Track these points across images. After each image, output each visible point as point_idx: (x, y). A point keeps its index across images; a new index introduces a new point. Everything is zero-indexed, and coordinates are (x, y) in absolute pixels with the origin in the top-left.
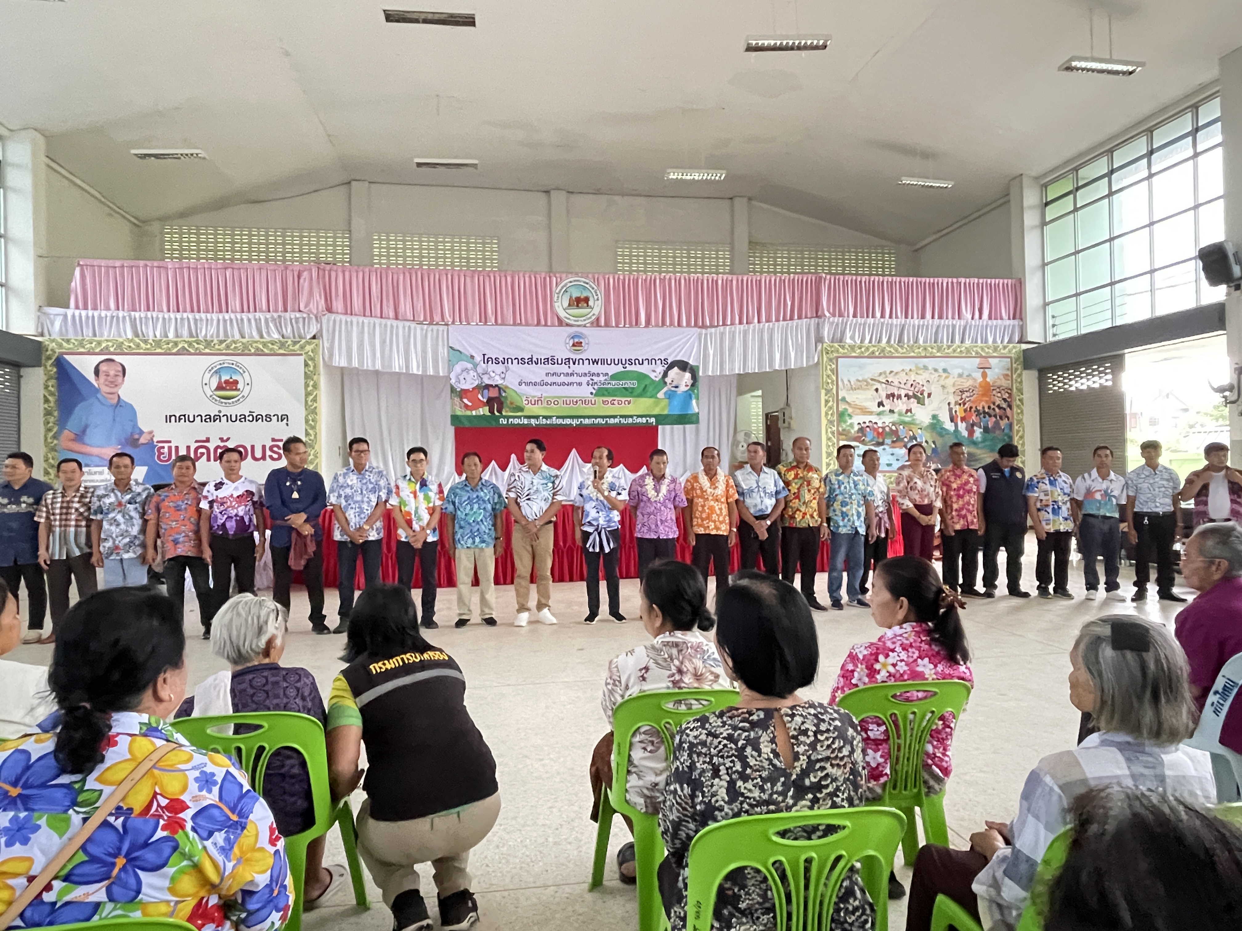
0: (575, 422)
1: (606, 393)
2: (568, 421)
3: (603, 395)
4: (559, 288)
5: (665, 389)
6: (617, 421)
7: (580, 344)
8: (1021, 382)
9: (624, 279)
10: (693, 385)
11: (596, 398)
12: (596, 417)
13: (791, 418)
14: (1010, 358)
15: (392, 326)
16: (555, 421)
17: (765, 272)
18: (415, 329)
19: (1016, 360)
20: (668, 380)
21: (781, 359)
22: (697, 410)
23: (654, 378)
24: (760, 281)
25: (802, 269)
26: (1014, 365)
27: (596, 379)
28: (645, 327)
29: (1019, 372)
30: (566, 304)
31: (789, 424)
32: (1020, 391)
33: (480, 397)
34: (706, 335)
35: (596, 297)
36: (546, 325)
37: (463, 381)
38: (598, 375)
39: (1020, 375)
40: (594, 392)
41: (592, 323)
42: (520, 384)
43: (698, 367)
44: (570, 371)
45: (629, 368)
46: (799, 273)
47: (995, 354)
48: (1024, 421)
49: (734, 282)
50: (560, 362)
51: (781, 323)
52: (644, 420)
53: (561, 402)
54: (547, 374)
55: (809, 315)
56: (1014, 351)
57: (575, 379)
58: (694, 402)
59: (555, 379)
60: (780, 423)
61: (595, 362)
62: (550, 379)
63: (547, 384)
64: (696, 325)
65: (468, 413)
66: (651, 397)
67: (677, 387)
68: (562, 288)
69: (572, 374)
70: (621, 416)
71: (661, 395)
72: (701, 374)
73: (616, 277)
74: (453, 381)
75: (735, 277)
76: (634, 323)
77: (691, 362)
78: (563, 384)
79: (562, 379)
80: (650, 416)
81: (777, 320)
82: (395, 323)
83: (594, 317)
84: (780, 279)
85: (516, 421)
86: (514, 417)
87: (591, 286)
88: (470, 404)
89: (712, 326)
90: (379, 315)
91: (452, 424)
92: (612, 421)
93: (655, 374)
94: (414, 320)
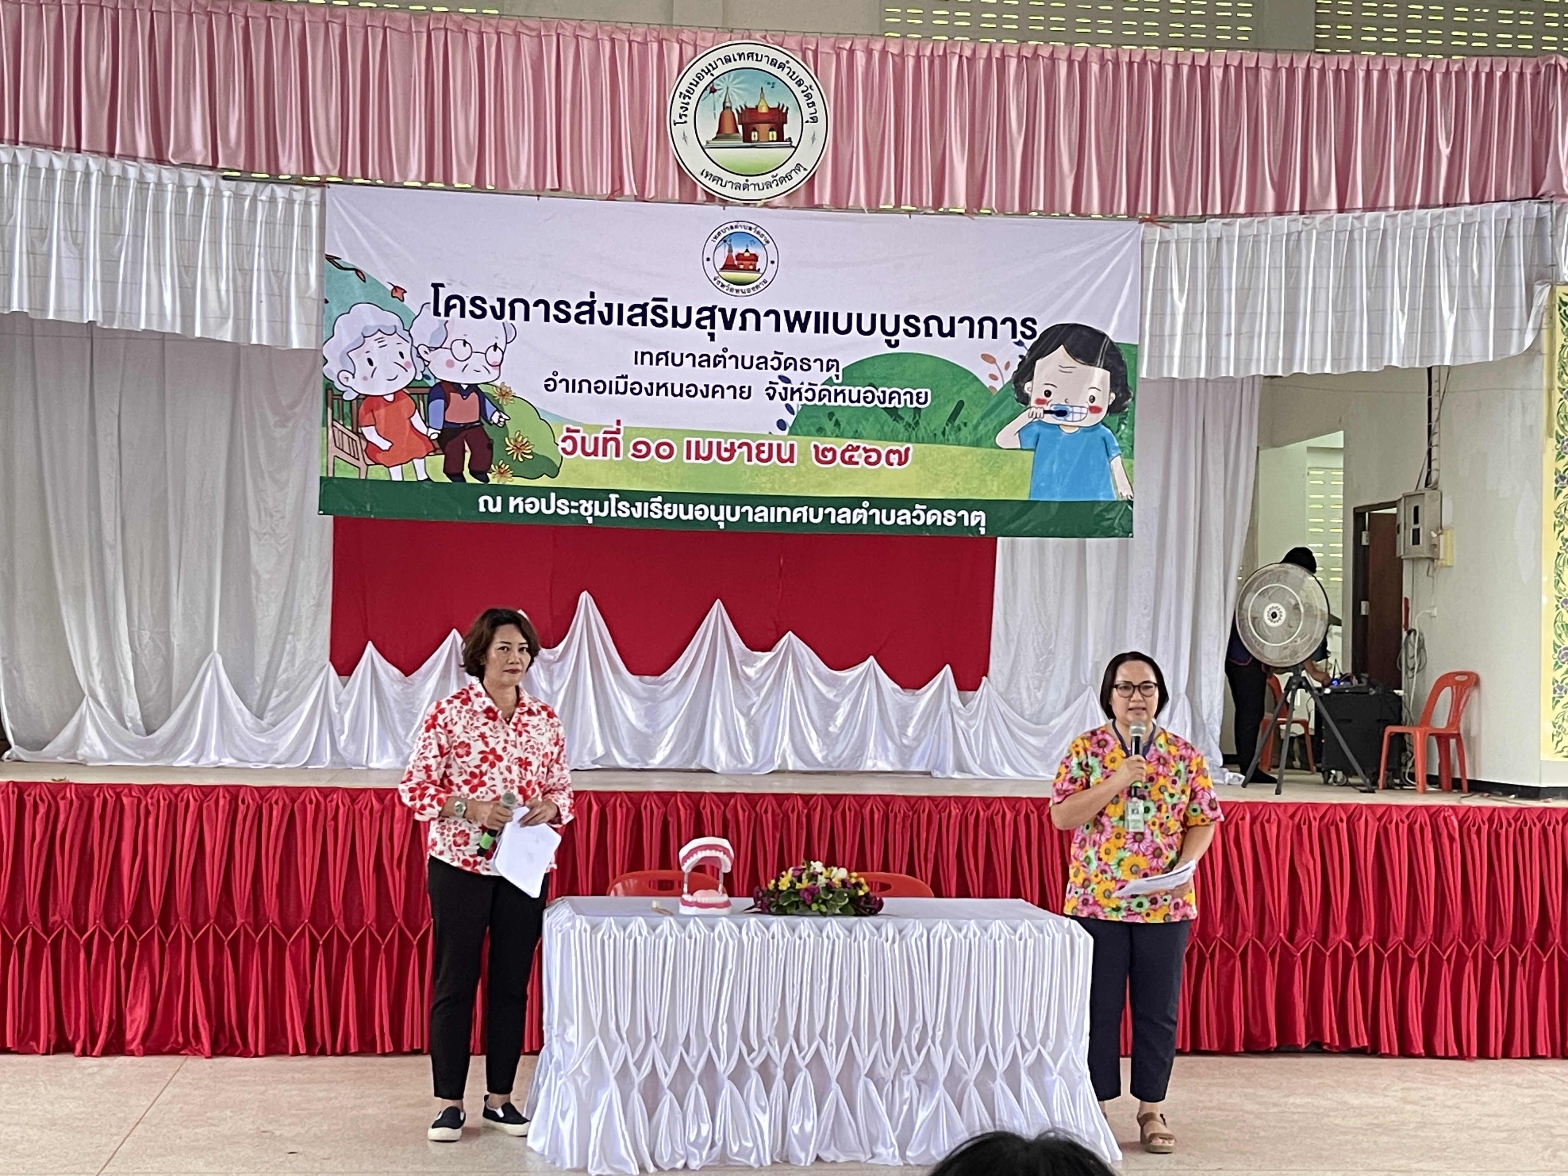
0: (723, 516)
1: (829, 426)
2: (699, 513)
3: (820, 431)
4: (690, 77)
5: (1023, 419)
6: (860, 515)
7: (748, 262)
9: (902, 55)
10: (1115, 408)
11: (795, 441)
12: (794, 502)
13: (1440, 529)
15: (142, 183)
16: (657, 510)
17: (1369, 46)
18: (217, 193)
20: (1034, 389)
21: (1410, 332)
22: (1125, 492)
23: (988, 383)
24: (1351, 73)
25: (1492, 40)
27: (797, 377)
28: (968, 212)
30: (709, 131)
31: (1434, 546)
33: (417, 422)
34: (1164, 243)
35: (807, 112)
36: (640, 198)
37: (363, 368)
38: (805, 365)
40: (790, 419)
41: (791, 195)
42: (550, 386)
43: (1134, 350)
44: (713, 350)
45: (907, 345)
46: (1478, 53)
49: (1265, 75)
50: (682, 319)
51: (1418, 213)
52: (949, 518)
53: (680, 450)
54: (639, 357)
55: (1509, 193)
57: (727, 375)
58: (1117, 463)
59: (663, 373)
60: (1404, 539)
61: (797, 322)
62: (648, 374)
63: (635, 389)
64: (1132, 213)
65: (377, 473)
66: (977, 444)
67: (1062, 413)
68: (700, 77)
69: (718, 361)
70: (876, 503)
71: (1008, 437)
72: (1144, 374)
73: (877, 46)
74: (332, 369)
75: (1267, 60)
76: (928, 199)
77: (1110, 334)
78: (689, 391)
79: (687, 374)
80: (971, 505)
81: (1404, 204)
82: (151, 173)
83: (797, 178)
84: (1418, 71)
85: (533, 506)
86: (525, 492)
87: (792, 74)
88: (385, 445)
89: (1182, 218)
90: (104, 148)
91: (324, 509)
92: (845, 516)
93: (993, 369)
94: (213, 168)
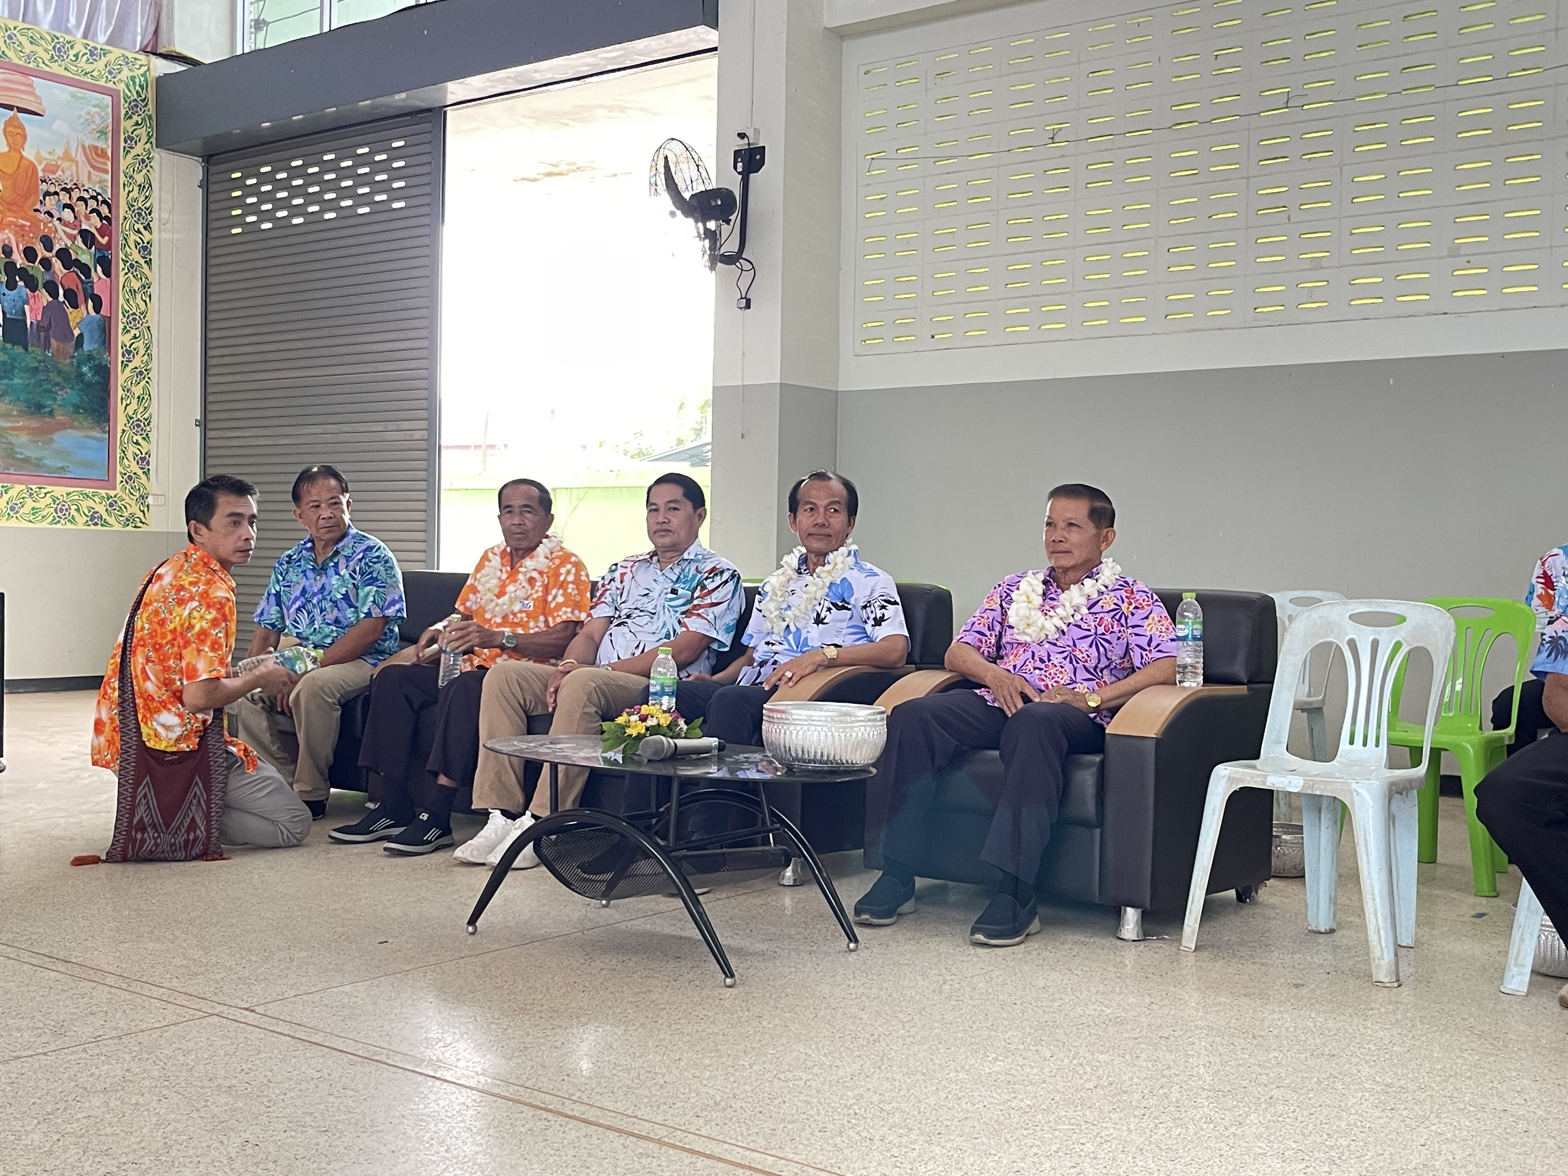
8: (146, 187)
14: (113, 94)
19: (134, 107)
26: (127, 125)
29: (139, 149)
32: (143, 215)
39: (144, 162)
47: (56, 69)
48: (152, 319)
56: (126, 74)
